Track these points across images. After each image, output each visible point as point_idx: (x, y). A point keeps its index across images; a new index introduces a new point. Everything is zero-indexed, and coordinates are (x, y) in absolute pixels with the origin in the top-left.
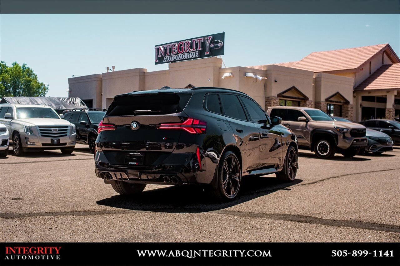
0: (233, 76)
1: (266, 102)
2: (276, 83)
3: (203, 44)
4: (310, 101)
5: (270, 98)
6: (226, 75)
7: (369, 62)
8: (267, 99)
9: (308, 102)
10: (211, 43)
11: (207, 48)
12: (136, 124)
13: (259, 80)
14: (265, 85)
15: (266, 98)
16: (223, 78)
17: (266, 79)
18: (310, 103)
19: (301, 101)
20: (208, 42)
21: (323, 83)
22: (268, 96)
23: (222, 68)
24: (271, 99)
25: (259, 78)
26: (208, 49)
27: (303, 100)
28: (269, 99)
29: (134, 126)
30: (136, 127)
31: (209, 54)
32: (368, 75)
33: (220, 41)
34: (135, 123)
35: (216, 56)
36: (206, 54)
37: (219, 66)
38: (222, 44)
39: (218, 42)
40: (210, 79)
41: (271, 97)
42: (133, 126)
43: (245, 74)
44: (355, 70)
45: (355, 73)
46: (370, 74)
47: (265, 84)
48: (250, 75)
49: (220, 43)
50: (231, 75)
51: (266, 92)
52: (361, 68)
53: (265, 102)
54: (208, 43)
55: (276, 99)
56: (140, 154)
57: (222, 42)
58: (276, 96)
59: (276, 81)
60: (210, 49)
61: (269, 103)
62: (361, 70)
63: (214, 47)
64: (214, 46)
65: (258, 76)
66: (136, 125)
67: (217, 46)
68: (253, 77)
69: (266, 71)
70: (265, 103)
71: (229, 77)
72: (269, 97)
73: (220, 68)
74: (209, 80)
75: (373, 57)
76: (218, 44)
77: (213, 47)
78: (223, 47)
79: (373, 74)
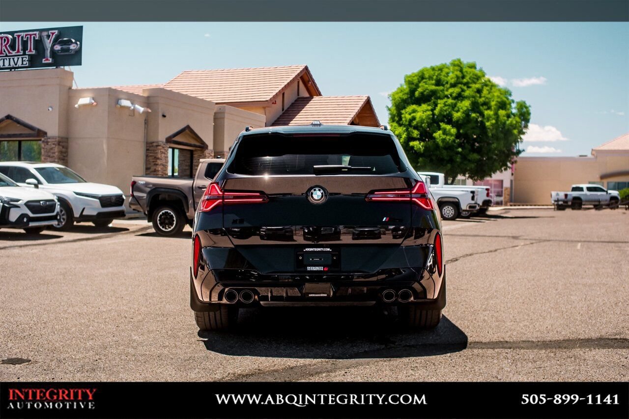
0: (96, 105)
1: (147, 150)
2: (164, 118)
3: (39, 44)
4: (210, 150)
5: (155, 144)
6: (84, 100)
7: (282, 93)
8: (148, 145)
9: (207, 152)
10: (55, 42)
11: (46, 51)
12: (322, 191)
13: (139, 113)
14: (146, 122)
15: (147, 143)
16: (76, 106)
17: (150, 111)
18: (209, 154)
19: (196, 150)
20: (49, 41)
21: (227, 122)
22: (150, 140)
23: (73, 88)
24: (157, 146)
25: (139, 109)
26: (48, 53)
27: (199, 149)
28: (153, 146)
29: (317, 195)
30: (322, 197)
31: (50, 61)
32: (281, 113)
33: (73, 41)
34: (319, 190)
35: (62, 67)
36: (44, 61)
37: (69, 85)
38: (79, 46)
39: (69, 42)
40: (51, 107)
41: (157, 142)
42: (315, 197)
43: (117, 101)
44: (267, 102)
45: (264, 108)
46: (283, 110)
47: (145, 120)
48: (126, 103)
49: (75, 45)
50: (93, 101)
51: (147, 133)
52: (273, 101)
53: (145, 150)
54: (48, 44)
55: (164, 146)
56: (329, 249)
57: (78, 43)
58: (164, 141)
59: (164, 116)
60: (53, 53)
61: (152, 152)
62: (273, 103)
63: (62, 50)
64: (61, 48)
65: (137, 106)
66: (322, 193)
67: (68, 50)
68: (130, 107)
69: (148, 97)
70: (146, 153)
71: (90, 105)
72: (153, 142)
73: (70, 88)
74: (50, 109)
75: (285, 86)
76: (70, 45)
77: (59, 50)
78: (79, 52)
79: (287, 110)
